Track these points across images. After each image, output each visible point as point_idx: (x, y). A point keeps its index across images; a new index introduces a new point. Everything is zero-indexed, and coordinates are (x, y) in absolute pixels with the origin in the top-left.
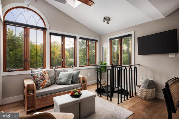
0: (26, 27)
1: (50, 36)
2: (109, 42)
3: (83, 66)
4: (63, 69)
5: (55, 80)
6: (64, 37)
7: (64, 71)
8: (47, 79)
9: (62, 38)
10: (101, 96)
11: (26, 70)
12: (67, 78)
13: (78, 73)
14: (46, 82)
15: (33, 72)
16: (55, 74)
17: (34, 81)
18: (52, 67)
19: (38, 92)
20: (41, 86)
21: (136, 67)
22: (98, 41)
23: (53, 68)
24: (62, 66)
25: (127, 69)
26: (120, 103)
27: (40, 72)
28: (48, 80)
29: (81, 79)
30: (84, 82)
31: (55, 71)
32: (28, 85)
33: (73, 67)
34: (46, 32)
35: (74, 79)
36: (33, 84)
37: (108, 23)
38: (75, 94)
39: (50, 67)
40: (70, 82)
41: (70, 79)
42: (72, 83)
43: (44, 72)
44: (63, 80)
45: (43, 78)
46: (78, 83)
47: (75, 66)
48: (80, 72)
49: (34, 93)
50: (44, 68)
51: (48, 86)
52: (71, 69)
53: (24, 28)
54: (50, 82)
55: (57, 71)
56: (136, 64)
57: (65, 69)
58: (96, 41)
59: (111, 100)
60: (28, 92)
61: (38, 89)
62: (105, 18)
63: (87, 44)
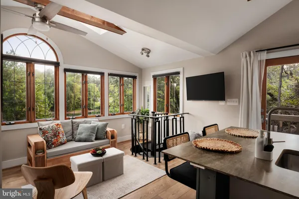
0: (30, 62)
1: (65, 73)
2: (152, 79)
3: (114, 115)
4: (83, 120)
5: (72, 135)
6: (85, 74)
7: (86, 123)
8: (61, 134)
9: (83, 75)
10: (136, 156)
11: (31, 122)
12: (88, 133)
13: (106, 126)
14: (60, 138)
15: (42, 125)
16: (72, 128)
17: (44, 137)
18: (67, 117)
19: (49, 151)
20: (53, 144)
21: (183, 117)
22: (137, 78)
23: (69, 119)
24: (83, 115)
25: (176, 119)
26: (157, 163)
27: (52, 125)
28: (63, 135)
29: (109, 133)
30: (113, 137)
31: (72, 122)
32: (35, 143)
33: (99, 116)
34: (58, 68)
35: (99, 134)
36: (43, 141)
37: (148, 56)
38: (98, 152)
39: (65, 117)
40: (94, 138)
41: (94, 133)
42: (96, 139)
43: (58, 125)
44: (83, 136)
45: (56, 134)
46: (104, 139)
47: (103, 114)
48: (107, 124)
49: (44, 153)
50: (57, 118)
51: (62, 144)
52: (96, 119)
53: (27, 63)
54: (65, 138)
55: (75, 123)
56: (185, 112)
57: (86, 119)
58: (134, 78)
59: (147, 160)
60: (36, 151)
61: (49, 147)
62: (143, 50)
63: (120, 83)
